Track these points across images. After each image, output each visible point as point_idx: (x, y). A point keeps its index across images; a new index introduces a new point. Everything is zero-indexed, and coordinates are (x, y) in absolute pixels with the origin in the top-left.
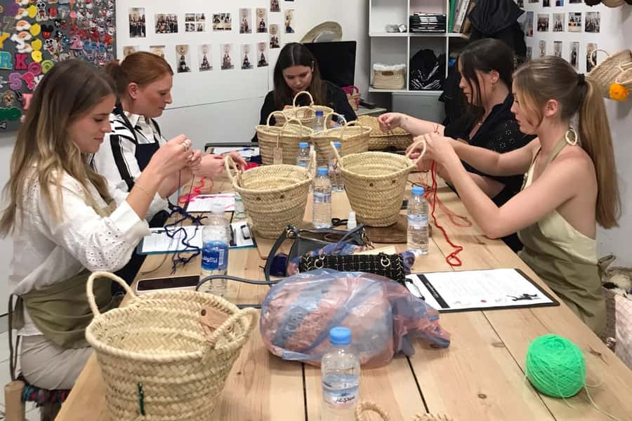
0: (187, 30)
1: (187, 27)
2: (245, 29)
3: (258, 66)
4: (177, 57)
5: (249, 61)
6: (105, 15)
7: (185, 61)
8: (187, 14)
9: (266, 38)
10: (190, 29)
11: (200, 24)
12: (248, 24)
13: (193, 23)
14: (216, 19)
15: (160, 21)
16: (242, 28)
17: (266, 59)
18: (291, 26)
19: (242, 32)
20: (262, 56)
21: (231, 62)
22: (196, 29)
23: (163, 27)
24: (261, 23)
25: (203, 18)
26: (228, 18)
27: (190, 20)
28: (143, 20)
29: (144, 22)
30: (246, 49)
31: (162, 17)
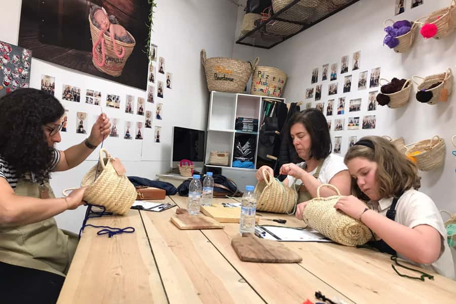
0: (87, 102)
1: (87, 100)
2: (129, 110)
3: (136, 138)
4: (77, 121)
5: (130, 134)
6: (20, 73)
7: (83, 125)
8: (88, 90)
9: (143, 119)
10: (89, 102)
11: (96, 100)
12: (132, 108)
13: (92, 97)
14: (109, 98)
15: (67, 90)
16: (127, 109)
17: (141, 135)
18: (160, 114)
19: (127, 112)
20: (139, 132)
21: (117, 132)
22: (94, 103)
23: (68, 96)
24: (140, 108)
25: (100, 95)
26: (118, 99)
27: (90, 95)
28: (53, 87)
29: (54, 88)
30: (129, 124)
31: (69, 88)
